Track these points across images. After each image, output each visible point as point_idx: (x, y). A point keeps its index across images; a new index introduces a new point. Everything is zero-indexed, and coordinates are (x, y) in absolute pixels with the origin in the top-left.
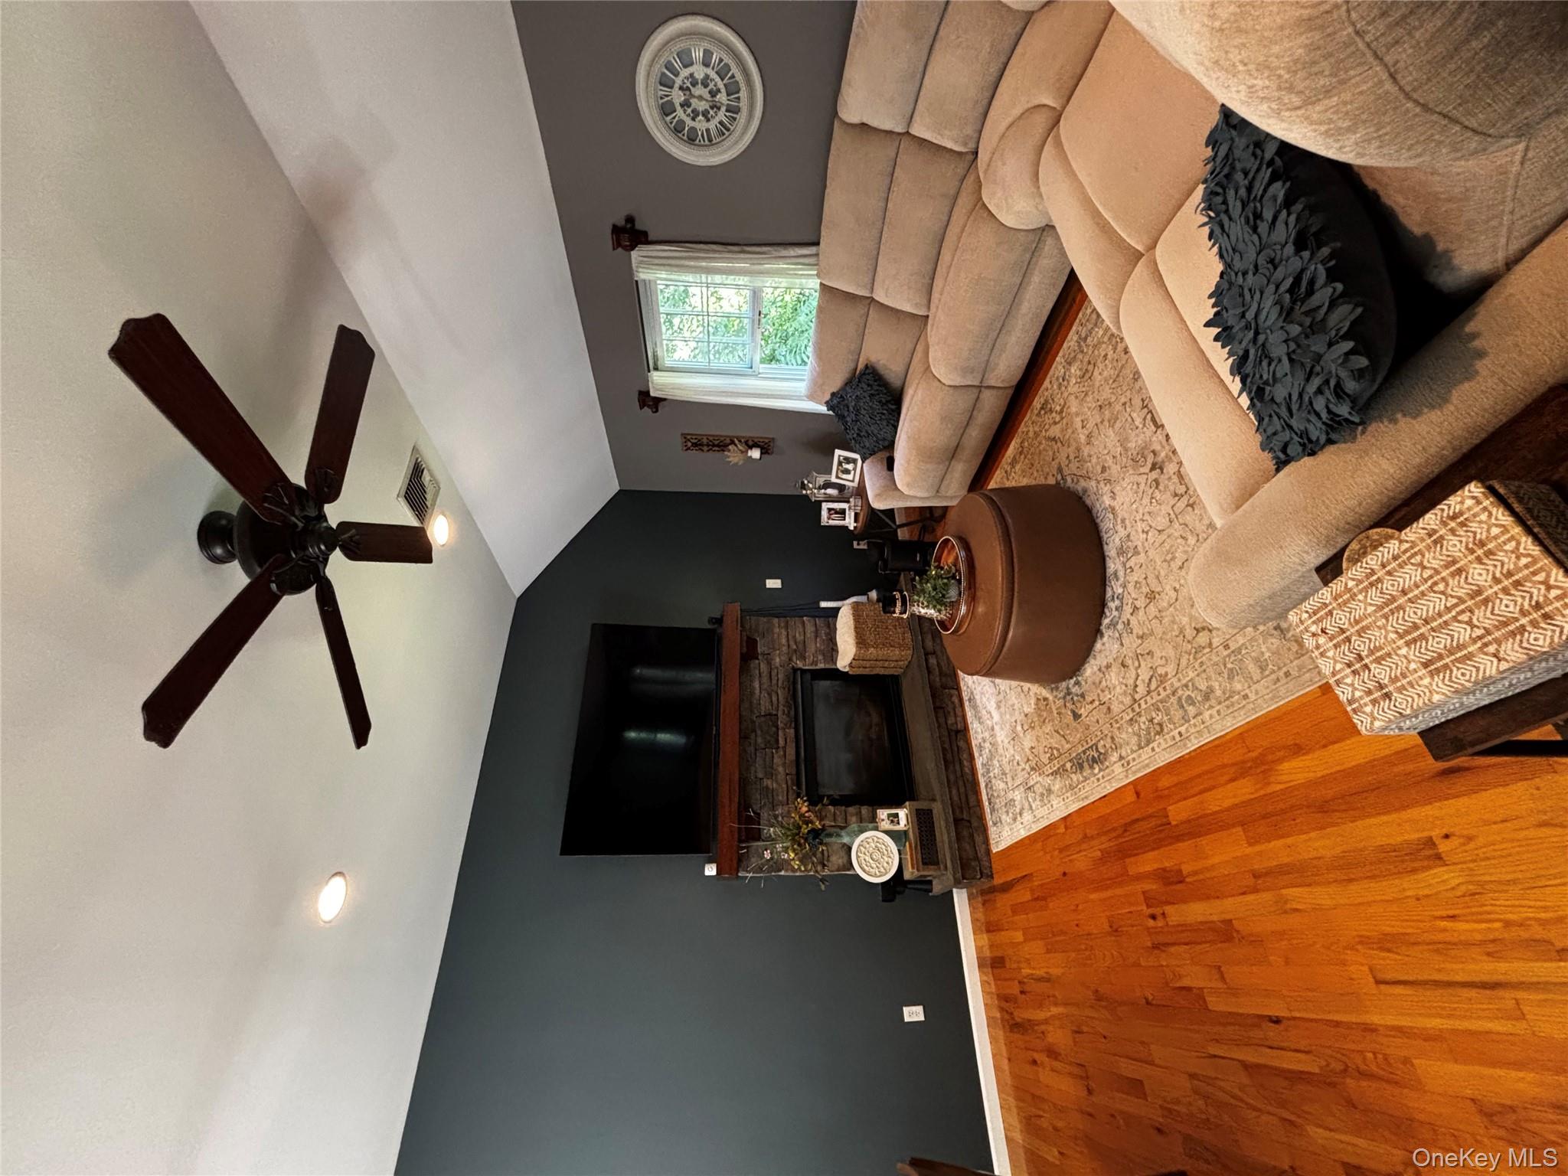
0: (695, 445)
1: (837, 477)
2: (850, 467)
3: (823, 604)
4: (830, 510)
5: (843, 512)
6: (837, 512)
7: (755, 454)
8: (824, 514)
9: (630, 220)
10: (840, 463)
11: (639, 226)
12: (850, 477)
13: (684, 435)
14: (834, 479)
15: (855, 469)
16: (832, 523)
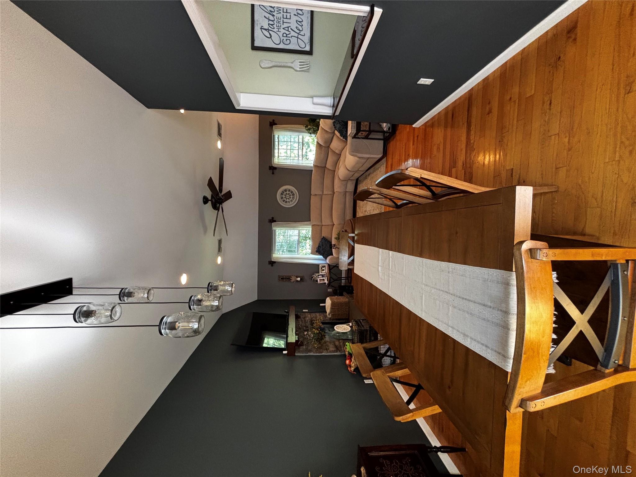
0: (282, 279)
1: (321, 272)
2: (324, 268)
3: (321, 305)
4: (320, 280)
5: (324, 280)
6: (322, 280)
7: (299, 279)
8: (319, 281)
9: (273, 218)
10: (321, 268)
11: (274, 219)
12: (324, 271)
13: (279, 276)
14: (320, 273)
15: (325, 269)
16: (321, 282)
